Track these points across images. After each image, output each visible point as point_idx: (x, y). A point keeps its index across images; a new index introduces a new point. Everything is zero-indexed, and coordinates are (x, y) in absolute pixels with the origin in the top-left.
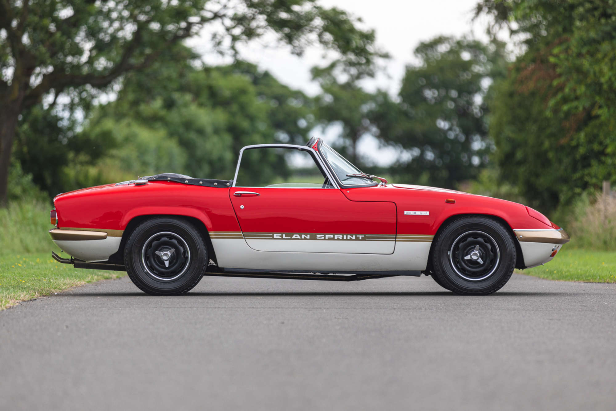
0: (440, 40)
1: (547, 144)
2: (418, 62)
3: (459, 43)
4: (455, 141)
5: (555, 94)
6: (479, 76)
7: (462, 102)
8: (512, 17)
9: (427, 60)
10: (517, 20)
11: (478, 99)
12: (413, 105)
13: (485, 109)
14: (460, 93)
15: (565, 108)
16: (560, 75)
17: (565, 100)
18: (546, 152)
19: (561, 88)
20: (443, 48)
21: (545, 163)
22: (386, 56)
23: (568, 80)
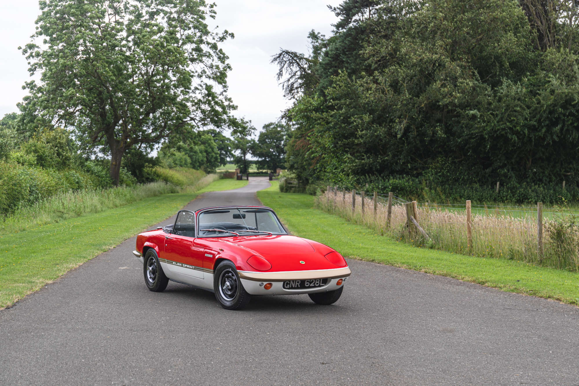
0: (271, 124)
1: (305, 163)
2: (264, 131)
3: (277, 125)
4: (275, 155)
5: (309, 151)
6: (283, 135)
7: (277, 143)
8: (293, 120)
9: (267, 130)
10: (295, 121)
11: (282, 142)
12: (262, 144)
13: (284, 145)
14: (277, 141)
15: (312, 156)
16: (311, 144)
17: (313, 153)
18: (305, 165)
19: (311, 148)
20: (272, 127)
21: (304, 169)
22: (254, 129)
23: (313, 146)
